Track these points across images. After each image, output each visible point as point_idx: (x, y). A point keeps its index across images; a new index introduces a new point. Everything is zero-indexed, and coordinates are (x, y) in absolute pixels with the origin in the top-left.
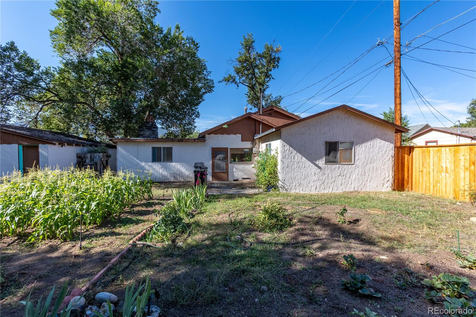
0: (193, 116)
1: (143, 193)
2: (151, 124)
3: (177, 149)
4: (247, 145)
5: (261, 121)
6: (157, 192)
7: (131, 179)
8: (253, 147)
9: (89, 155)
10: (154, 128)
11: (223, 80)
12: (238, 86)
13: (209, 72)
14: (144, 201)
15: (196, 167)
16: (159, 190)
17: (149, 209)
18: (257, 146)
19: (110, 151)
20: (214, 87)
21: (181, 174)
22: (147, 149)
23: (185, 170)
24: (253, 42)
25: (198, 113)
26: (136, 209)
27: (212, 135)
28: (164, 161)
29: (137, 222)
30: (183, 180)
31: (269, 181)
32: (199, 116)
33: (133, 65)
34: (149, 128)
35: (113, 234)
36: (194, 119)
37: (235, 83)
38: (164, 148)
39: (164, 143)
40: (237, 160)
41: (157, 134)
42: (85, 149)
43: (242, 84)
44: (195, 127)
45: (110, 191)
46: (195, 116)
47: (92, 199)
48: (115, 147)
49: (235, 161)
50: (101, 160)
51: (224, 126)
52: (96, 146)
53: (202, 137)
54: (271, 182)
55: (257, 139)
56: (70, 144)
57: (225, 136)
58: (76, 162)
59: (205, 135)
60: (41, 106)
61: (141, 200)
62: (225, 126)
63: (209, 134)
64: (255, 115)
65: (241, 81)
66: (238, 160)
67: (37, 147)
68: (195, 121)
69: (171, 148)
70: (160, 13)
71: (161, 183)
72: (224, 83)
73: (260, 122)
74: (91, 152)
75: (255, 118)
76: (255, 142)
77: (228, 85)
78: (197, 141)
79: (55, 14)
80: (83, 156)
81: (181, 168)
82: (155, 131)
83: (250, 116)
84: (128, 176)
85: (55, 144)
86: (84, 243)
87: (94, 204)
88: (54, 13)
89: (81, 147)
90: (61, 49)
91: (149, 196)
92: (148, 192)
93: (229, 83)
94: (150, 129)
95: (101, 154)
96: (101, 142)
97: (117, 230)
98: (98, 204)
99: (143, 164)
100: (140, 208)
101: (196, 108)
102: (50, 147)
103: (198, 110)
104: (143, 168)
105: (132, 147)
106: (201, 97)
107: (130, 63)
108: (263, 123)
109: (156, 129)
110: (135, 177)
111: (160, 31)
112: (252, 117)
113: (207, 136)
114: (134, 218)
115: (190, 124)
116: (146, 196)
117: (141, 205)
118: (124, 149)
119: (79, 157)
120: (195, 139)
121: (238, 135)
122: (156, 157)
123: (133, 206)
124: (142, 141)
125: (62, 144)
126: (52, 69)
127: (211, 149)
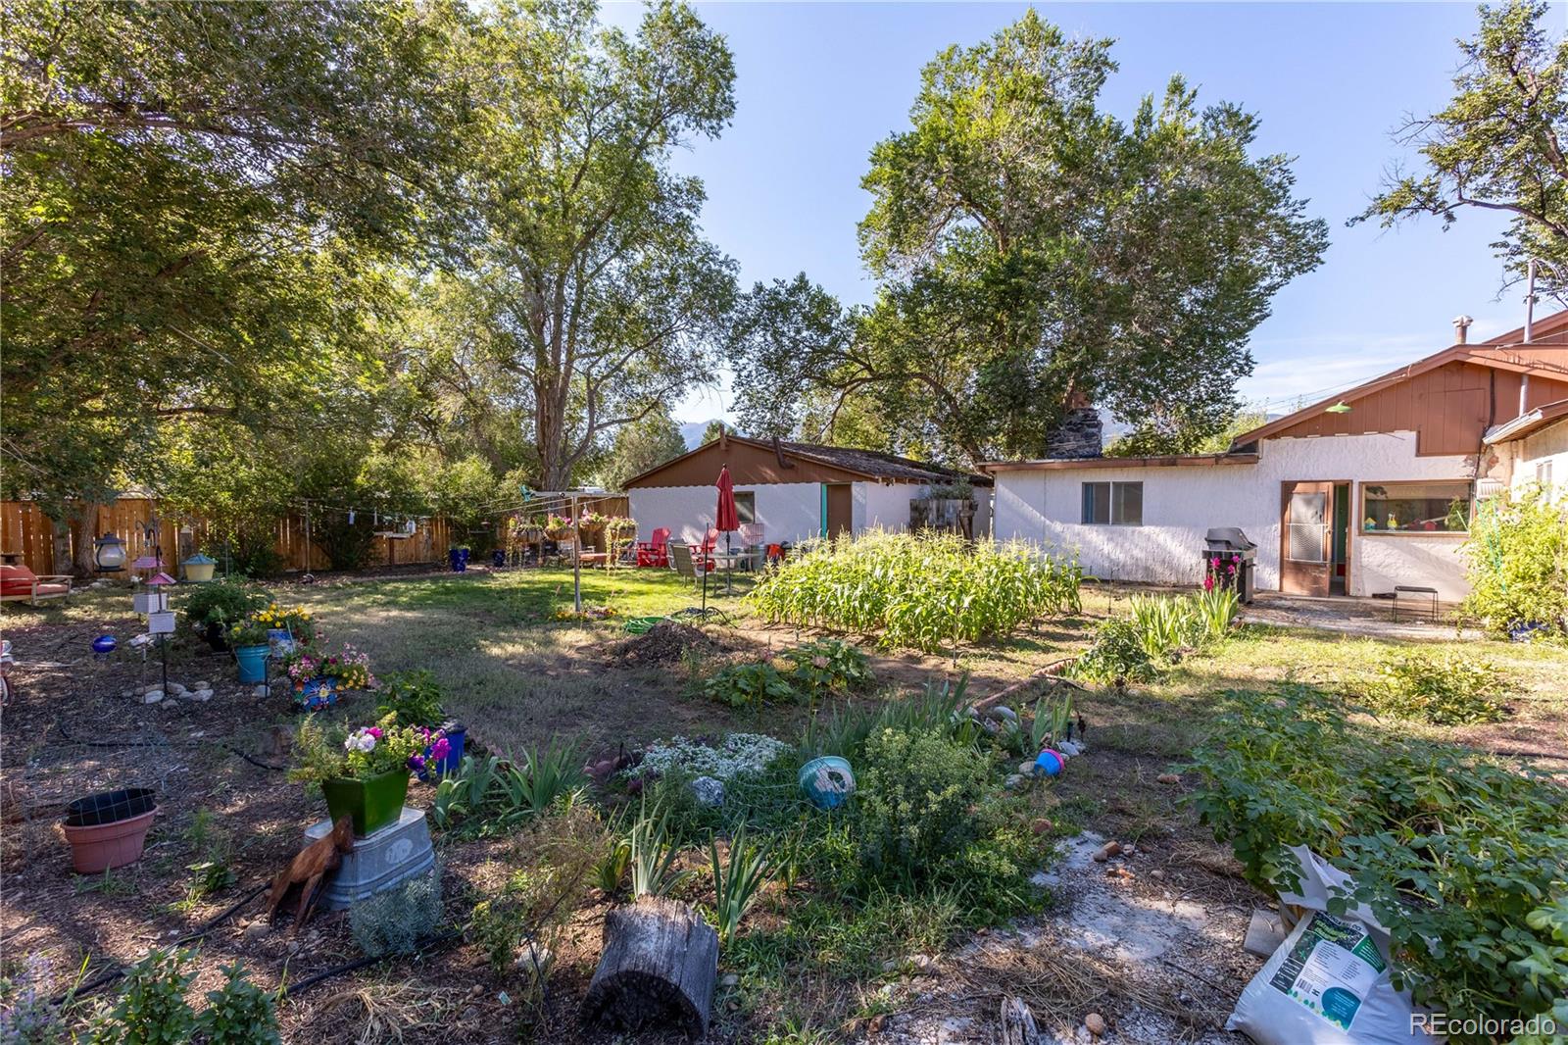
0: (1229, 372)
1: (1058, 596)
2: (1081, 414)
3: (1157, 486)
4: (1451, 468)
5: (1522, 370)
6: (1092, 601)
7: (1031, 561)
8: (1477, 476)
9: (934, 505)
10: (1089, 426)
11: (1369, 214)
12: (1450, 217)
13: (1298, 206)
14: (1059, 617)
15: (1211, 541)
16: (1100, 597)
17: (1073, 632)
18: (1498, 470)
19: (978, 493)
20: (1325, 246)
21: (1167, 562)
22: (1069, 488)
23: (1182, 549)
24: (1537, 15)
25: (1247, 358)
26: (1043, 628)
27: (1286, 441)
28: (1116, 522)
29: (1046, 650)
30: (1173, 579)
31: (1514, 606)
32: (1251, 368)
33: (1035, 263)
34: (1076, 428)
35: (1001, 658)
36: (1229, 382)
37: (1434, 211)
38: (1117, 485)
39: (1118, 471)
40: (1393, 524)
41: (1100, 443)
42: (927, 489)
43: (1476, 204)
44: (1237, 406)
45: (992, 581)
46: (1235, 372)
47: (963, 591)
48: (989, 484)
49: (1381, 526)
50: (958, 516)
51: (1331, 409)
52: (949, 483)
53: (1245, 450)
54: (1520, 608)
55: (1499, 443)
56: (900, 479)
57: (1342, 440)
58: (908, 519)
59: (1256, 442)
60: (839, 395)
61: (1054, 614)
62: (1339, 408)
63: (1274, 436)
64: (1489, 353)
65: (1468, 194)
66: (1399, 523)
67: (848, 488)
68: (1234, 388)
69: (1138, 486)
70: (1116, 70)
71: (1105, 582)
72: (1376, 220)
73: (1517, 377)
74: (938, 497)
75: (1489, 363)
76: (1488, 457)
77: (1393, 224)
78: (1226, 460)
79: (869, 183)
80: (922, 506)
81: (1169, 542)
82: (1094, 434)
83: (1460, 358)
84: (1026, 552)
85: (877, 481)
86: (959, 661)
87: (967, 601)
88: (867, 181)
89: (920, 486)
90: (880, 261)
91: (1073, 605)
92: (1071, 596)
93: (1401, 214)
94: (1078, 431)
95: (960, 502)
96: (956, 471)
97: (1009, 655)
98: (974, 601)
99: (1058, 527)
100: (1051, 629)
101: (1238, 344)
102: (869, 485)
103: (1246, 347)
104: (1057, 537)
105: (1030, 484)
106: (1260, 301)
107: (1028, 261)
108: (1533, 379)
109: (1095, 430)
110: (1041, 558)
111: (1115, 133)
112: (1470, 360)
113: (1265, 444)
114: (1039, 642)
115: (1214, 398)
116: (1065, 604)
117: (1055, 623)
118: (1011, 490)
119: (914, 508)
120: (1217, 458)
121: (1398, 434)
122: (1095, 508)
123: (1035, 623)
124: (1056, 466)
125: (887, 481)
126: (861, 310)
127: (1279, 486)
